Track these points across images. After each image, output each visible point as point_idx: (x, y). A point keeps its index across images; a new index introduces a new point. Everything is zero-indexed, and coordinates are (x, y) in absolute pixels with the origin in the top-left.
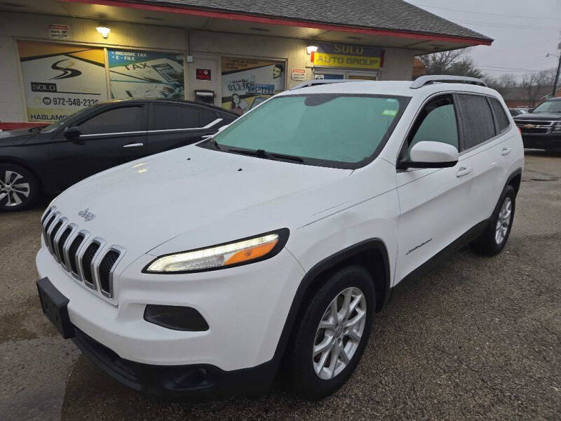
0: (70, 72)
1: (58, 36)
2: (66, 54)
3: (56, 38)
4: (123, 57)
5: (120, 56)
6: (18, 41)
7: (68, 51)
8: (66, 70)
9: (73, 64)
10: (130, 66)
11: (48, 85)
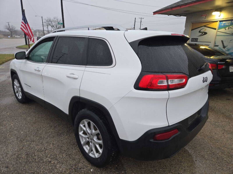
0: (204, 33)
1: (203, 19)
2: (205, 26)
3: (202, 20)
4: (225, 24)
5: (224, 23)
6: (192, 23)
7: (205, 25)
8: (202, 33)
9: (206, 30)
10: (227, 28)
11: (195, 39)
